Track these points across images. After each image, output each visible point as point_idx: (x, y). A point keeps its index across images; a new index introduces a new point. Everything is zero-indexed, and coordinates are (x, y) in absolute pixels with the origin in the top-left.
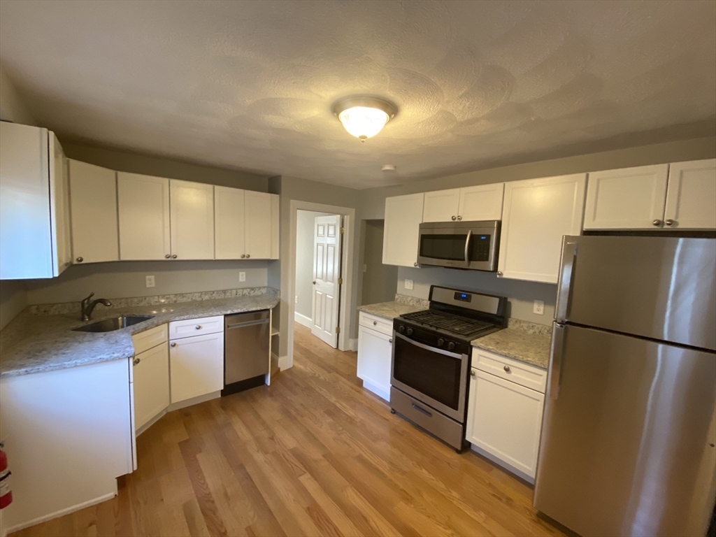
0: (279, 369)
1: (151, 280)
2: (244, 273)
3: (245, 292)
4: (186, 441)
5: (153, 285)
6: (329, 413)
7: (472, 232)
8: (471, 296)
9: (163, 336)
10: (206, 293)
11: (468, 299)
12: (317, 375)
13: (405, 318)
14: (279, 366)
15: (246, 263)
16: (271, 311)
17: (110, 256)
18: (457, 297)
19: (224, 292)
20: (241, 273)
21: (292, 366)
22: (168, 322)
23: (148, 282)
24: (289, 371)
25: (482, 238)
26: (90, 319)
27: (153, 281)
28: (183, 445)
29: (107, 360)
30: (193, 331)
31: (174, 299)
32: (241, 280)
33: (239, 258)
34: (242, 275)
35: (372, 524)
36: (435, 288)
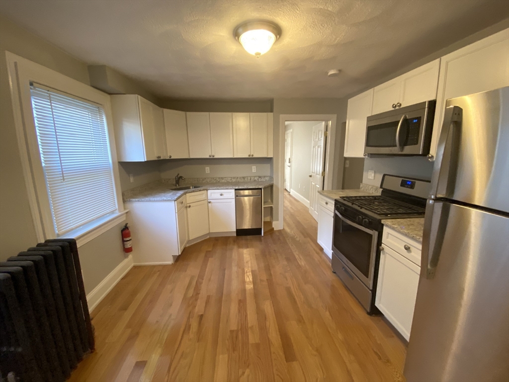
0: (273, 228)
1: (208, 169)
2: (255, 167)
3: (256, 178)
4: (210, 251)
5: (209, 172)
6: (288, 259)
7: (406, 117)
8: (415, 182)
9: (204, 197)
10: (234, 178)
11: (412, 186)
12: (295, 237)
13: (344, 200)
14: (273, 226)
15: (251, 160)
16: (263, 190)
17: (186, 156)
18: (403, 184)
19: (244, 178)
20: (253, 167)
21: (282, 229)
22: (207, 190)
23: (206, 171)
24: (280, 231)
25: (415, 121)
26: (179, 186)
27: (209, 169)
28: (208, 252)
29: (166, 201)
30: (219, 196)
31: (219, 180)
32: (253, 171)
33: (247, 156)
34: (254, 168)
35: (268, 323)
36: (386, 176)
